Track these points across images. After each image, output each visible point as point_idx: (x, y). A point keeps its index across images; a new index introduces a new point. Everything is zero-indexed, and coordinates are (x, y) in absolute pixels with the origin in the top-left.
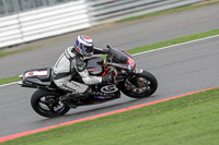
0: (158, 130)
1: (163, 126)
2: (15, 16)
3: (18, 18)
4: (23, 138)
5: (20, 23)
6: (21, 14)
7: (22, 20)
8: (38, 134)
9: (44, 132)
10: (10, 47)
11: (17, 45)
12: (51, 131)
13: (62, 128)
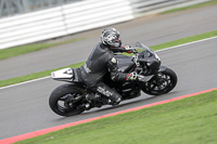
0: (200, 122)
1: (205, 117)
2: (59, 8)
3: (61, 10)
4: (67, 129)
5: (64, 15)
6: (65, 6)
7: (65, 12)
8: (81, 126)
9: (88, 124)
10: (54, 39)
11: (60, 37)
12: (95, 123)
13: (105, 120)
